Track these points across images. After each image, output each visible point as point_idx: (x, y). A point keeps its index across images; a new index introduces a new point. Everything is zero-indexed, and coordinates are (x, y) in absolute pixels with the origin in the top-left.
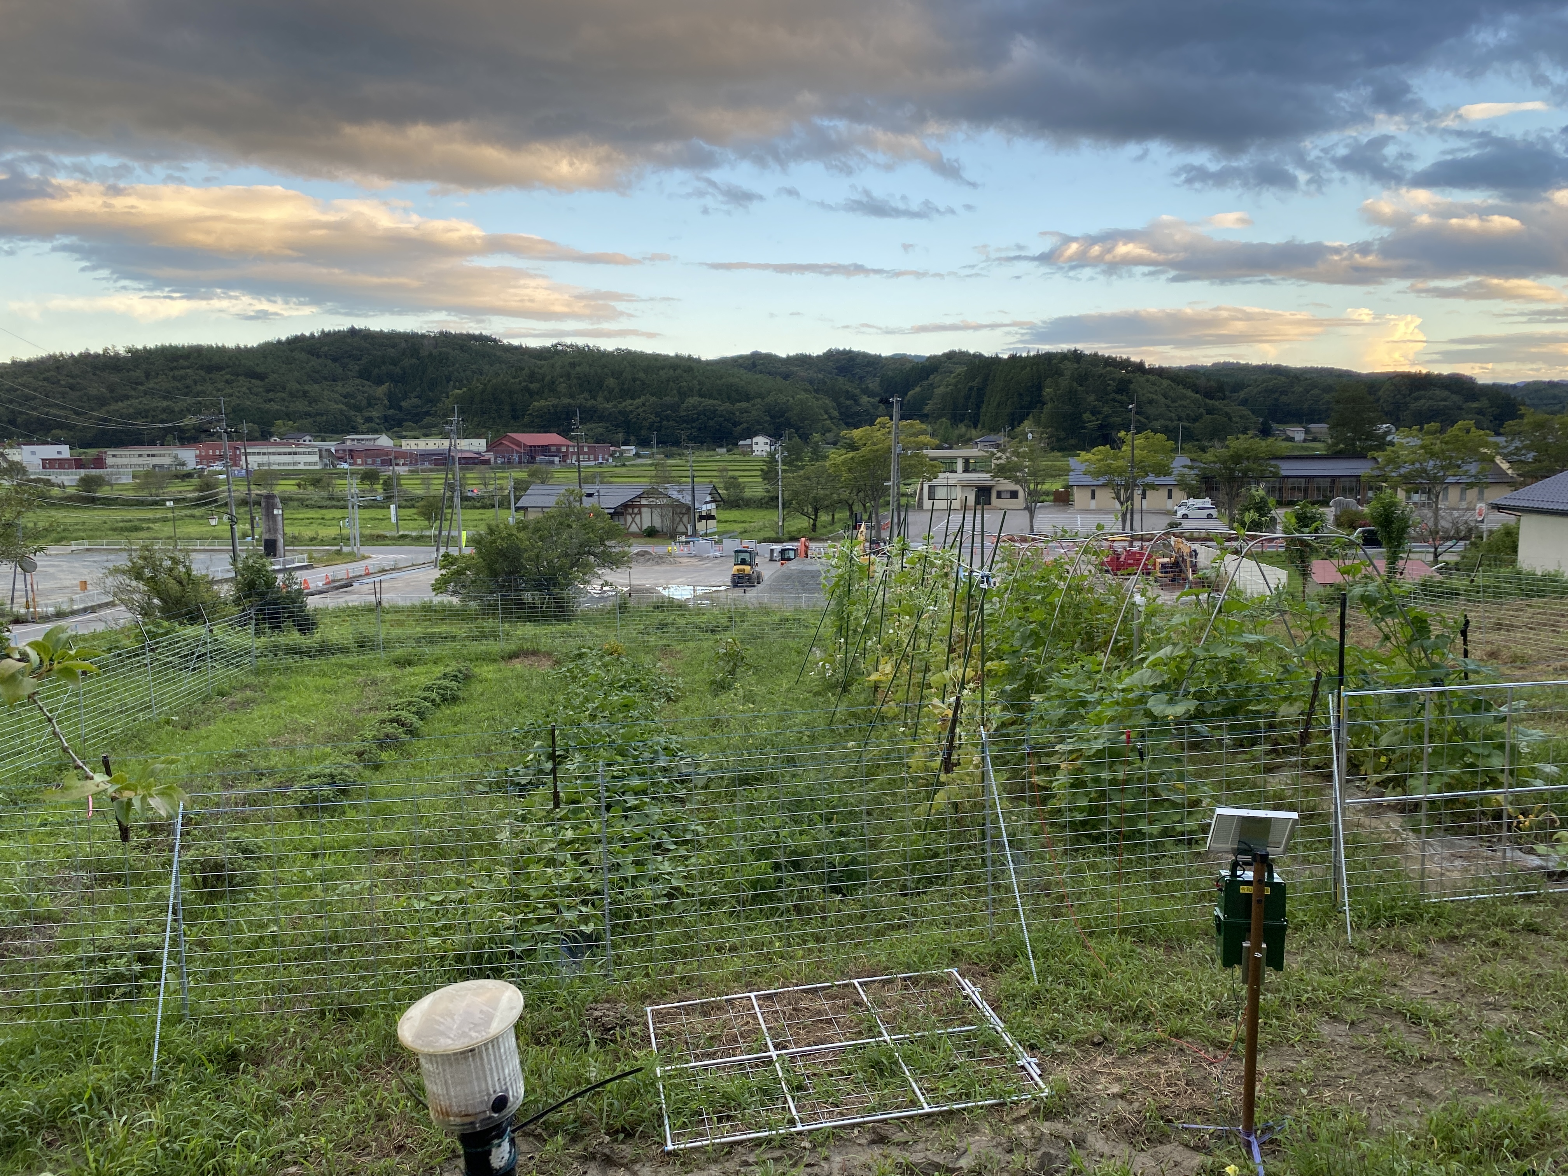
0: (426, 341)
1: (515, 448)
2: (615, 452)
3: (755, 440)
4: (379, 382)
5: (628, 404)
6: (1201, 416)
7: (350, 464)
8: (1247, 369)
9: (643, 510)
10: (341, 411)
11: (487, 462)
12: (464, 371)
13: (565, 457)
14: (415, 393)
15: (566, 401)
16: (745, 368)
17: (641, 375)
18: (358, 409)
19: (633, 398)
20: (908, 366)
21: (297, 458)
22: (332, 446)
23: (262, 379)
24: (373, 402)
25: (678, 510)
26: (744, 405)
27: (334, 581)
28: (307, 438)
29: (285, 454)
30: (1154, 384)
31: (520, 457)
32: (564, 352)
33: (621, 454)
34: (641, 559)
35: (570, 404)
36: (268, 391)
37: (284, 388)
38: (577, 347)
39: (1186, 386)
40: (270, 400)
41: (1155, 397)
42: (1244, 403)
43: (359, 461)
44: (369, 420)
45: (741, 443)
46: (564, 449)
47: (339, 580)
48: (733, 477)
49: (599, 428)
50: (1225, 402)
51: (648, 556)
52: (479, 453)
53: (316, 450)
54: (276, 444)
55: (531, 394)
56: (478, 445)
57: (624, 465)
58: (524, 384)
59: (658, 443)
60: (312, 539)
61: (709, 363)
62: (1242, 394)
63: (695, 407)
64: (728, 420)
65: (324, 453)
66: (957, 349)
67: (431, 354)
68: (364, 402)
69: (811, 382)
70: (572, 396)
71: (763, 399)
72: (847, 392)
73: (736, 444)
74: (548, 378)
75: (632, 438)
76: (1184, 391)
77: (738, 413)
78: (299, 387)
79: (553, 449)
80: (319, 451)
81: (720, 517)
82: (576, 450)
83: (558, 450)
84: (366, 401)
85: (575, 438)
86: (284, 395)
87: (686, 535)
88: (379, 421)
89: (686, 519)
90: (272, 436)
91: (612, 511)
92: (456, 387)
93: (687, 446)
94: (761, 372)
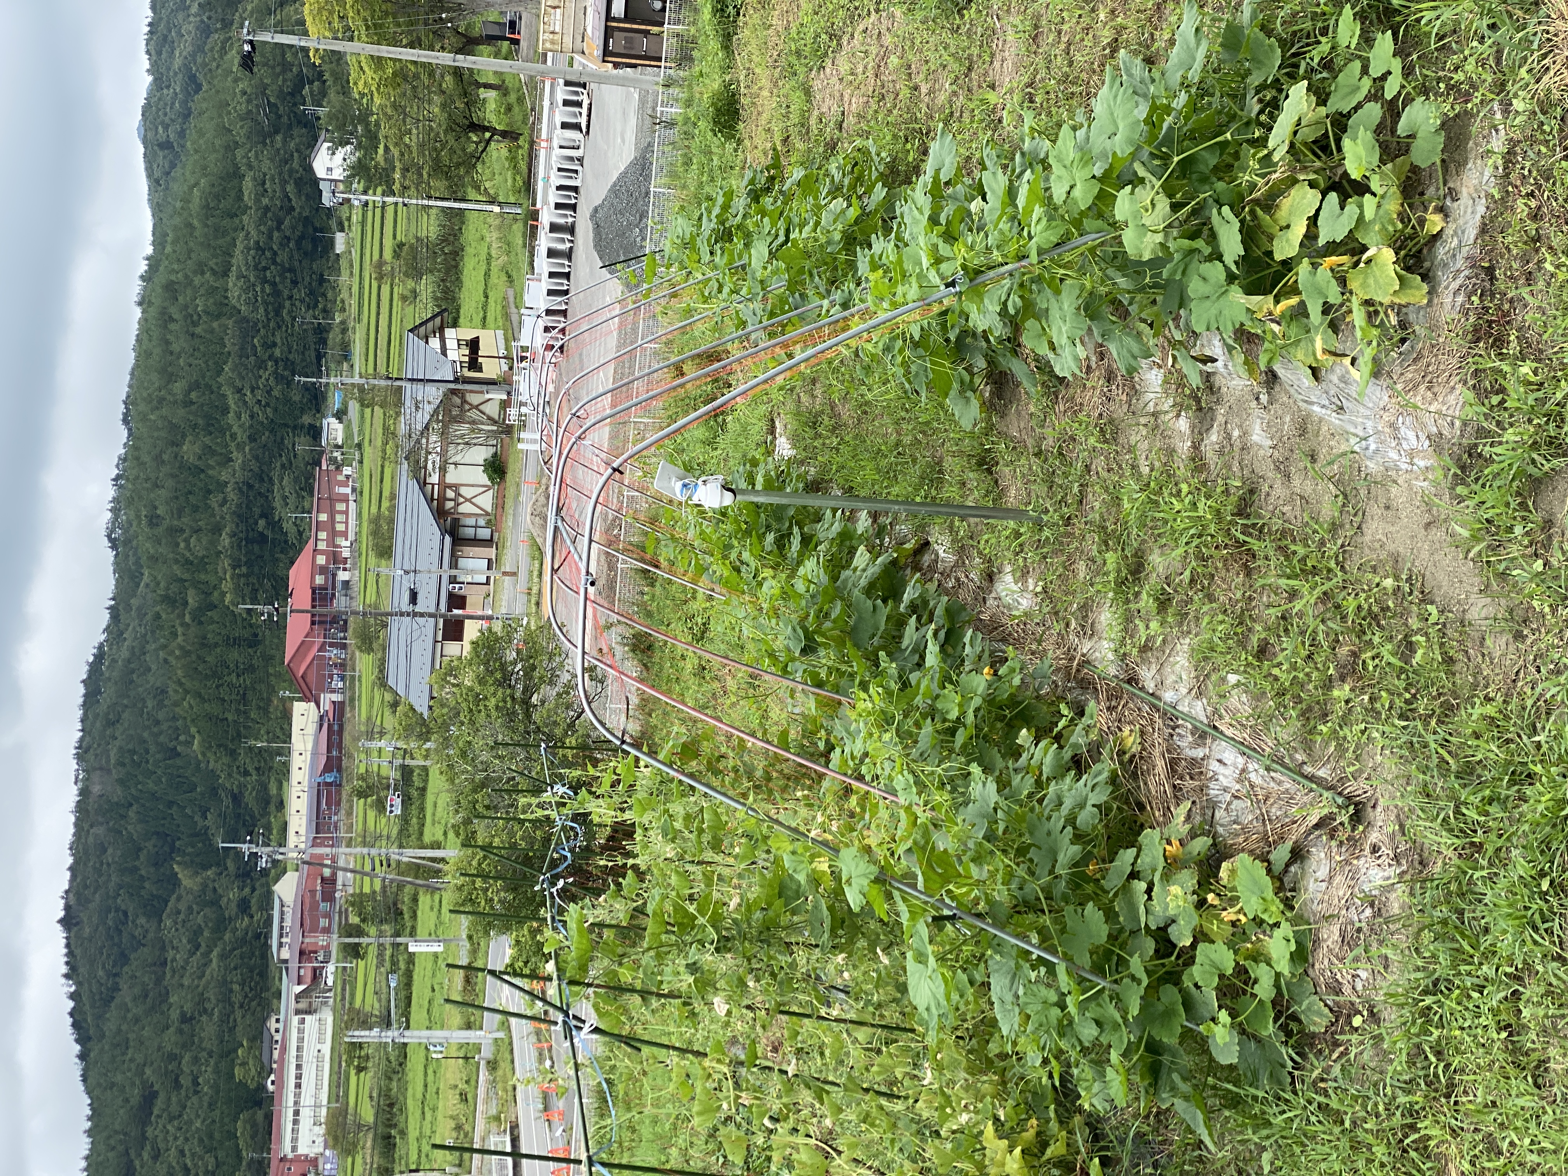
0: (96, 789)
1: (314, 651)
2: (332, 460)
3: (321, 173)
4: (172, 881)
5: (237, 421)
7: (326, 960)
10: (223, 957)
11: (339, 708)
12: (157, 723)
13: (337, 560)
15: (225, 540)
16: (173, 166)
17: (178, 387)
18: (221, 924)
19: (226, 410)
22: (291, 989)
23: (154, 1095)
24: (209, 896)
25: (454, 411)
26: (248, 184)
28: (272, 1025)
29: (299, 1074)
31: (332, 645)
33: (338, 447)
35: (233, 535)
36: (177, 1085)
37: (173, 1057)
40: (195, 1083)
43: (322, 941)
44: (244, 906)
45: (326, 201)
46: (321, 560)
48: (396, 255)
49: (285, 483)
52: (321, 718)
53: (296, 1019)
54: (280, 1083)
55: (207, 605)
56: (304, 718)
57: (359, 446)
58: (187, 619)
59: (319, 373)
63: (249, 287)
64: (280, 223)
65: (303, 1005)
67: (121, 782)
68: (209, 912)
70: (217, 530)
71: (237, 145)
73: (329, 213)
74: (177, 570)
75: (306, 419)
77: (265, 201)
78: (172, 1030)
79: (320, 579)
80: (298, 1012)
81: (477, 319)
82: (323, 535)
83: (323, 570)
84: (207, 910)
85: (300, 533)
86: (187, 1057)
87: (505, 405)
88: (247, 890)
89: (474, 399)
90: (264, 1087)
91: (448, 539)
92: (189, 744)
93: (327, 313)
94: (182, 134)
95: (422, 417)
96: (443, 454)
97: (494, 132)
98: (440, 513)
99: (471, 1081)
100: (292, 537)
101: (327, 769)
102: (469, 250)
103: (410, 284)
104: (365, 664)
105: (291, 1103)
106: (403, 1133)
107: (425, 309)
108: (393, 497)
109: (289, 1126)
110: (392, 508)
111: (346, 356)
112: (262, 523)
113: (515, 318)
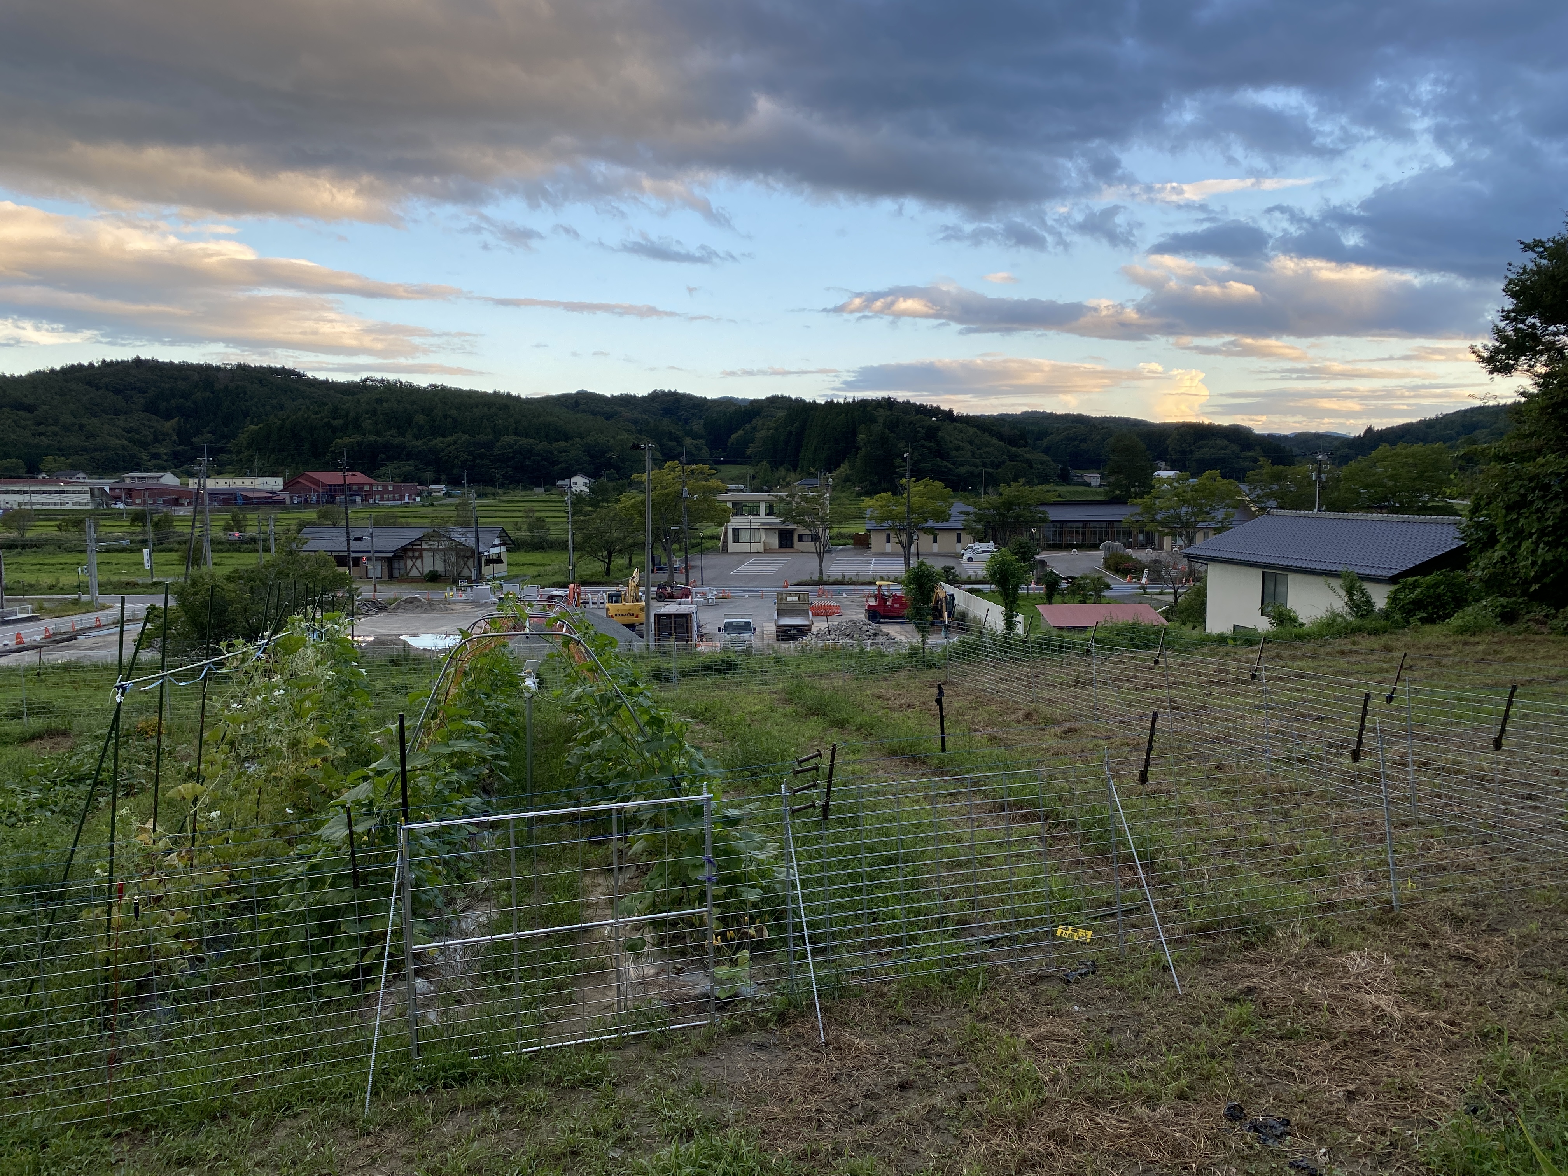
1: (313, 487)
2: (422, 492)
3: (574, 480)
4: (168, 417)
5: (438, 442)
6: (1004, 462)
7: (127, 504)
8: (1052, 417)
9: (425, 553)
10: (123, 447)
11: (281, 502)
12: (263, 405)
13: (367, 497)
14: (208, 429)
15: (372, 438)
16: (567, 407)
17: (454, 412)
18: (143, 445)
19: (444, 436)
20: (732, 409)
21: (65, 497)
22: (106, 485)
23: (31, 412)
24: (161, 437)
25: (462, 554)
26: (563, 444)
27: (55, 634)
28: (81, 475)
29: (50, 492)
30: (961, 431)
31: (318, 497)
32: (374, 387)
33: (430, 493)
34: (410, 606)
35: (375, 441)
36: (38, 424)
37: (56, 421)
38: (388, 382)
39: (991, 433)
40: (40, 434)
41: (961, 444)
42: (1047, 450)
43: (138, 501)
44: (156, 456)
45: (559, 483)
46: (366, 488)
47: (61, 634)
48: (539, 518)
49: (407, 467)
50: (1028, 449)
51: (418, 603)
52: (275, 493)
53: (87, 488)
54: (44, 482)
55: (334, 430)
56: (275, 483)
57: (432, 505)
58: (326, 420)
59: (469, 483)
60: (51, 587)
61: (528, 401)
62: (1045, 442)
63: (510, 446)
64: (546, 460)
65: (96, 492)
66: (779, 394)
67: (226, 387)
68: (150, 437)
69: (635, 422)
70: (378, 433)
71: (582, 438)
72: (670, 433)
73: (554, 484)
74: (352, 414)
75: (443, 477)
76: (989, 438)
77: (556, 453)
78: (74, 420)
79: (355, 488)
80: (92, 489)
81: (511, 561)
82: (380, 489)
83: (361, 489)
84: (152, 436)
85: (380, 477)
86: (56, 429)
87: (469, 579)
88: (166, 457)
89: (470, 563)
90: (40, 472)
91: (391, 555)
92: (252, 423)
93: (502, 486)
94: (584, 411)
95: (457, 537)
96: (438, 549)
97: (609, 564)
98: (405, 550)
99: (63, 591)
100: (377, 472)
101: (246, 498)
102: (545, 555)
103: (525, 527)
104: (310, 514)
105: (32, 489)
106: (20, 554)
107: (514, 534)
108: (408, 524)
109: (17, 489)
110: (402, 524)
111: (480, 496)
112: (384, 456)
113: (515, 580)
